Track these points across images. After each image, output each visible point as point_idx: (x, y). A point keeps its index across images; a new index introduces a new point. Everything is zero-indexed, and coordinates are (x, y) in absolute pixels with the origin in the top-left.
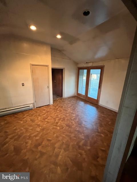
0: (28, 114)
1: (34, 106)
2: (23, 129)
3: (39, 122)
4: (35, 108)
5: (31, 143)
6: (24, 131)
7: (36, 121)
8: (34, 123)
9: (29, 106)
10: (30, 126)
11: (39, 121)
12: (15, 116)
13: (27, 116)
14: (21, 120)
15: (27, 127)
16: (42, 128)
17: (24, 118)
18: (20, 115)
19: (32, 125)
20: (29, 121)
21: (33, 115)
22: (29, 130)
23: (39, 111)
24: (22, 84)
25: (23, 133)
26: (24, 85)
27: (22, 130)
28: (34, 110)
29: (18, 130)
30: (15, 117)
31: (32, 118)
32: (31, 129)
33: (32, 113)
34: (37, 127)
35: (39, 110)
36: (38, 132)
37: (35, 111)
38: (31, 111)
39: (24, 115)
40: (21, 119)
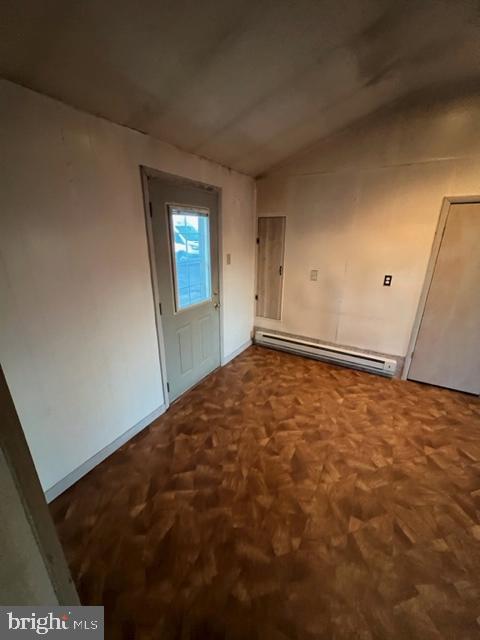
0: (369, 387)
1: (401, 369)
2: (334, 420)
3: (394, 436)
4: (404, 378)
5: (338, 483)
6: (335, 429)
7: (385, 426)
8: (373, 428)
9: (383, 362)
10: (357, 429)
11: (396, 434)
12: (333, 372)
13: (365, 390)
14: (341, 395)
15: (348, 424)
16: (395, 467)
17: (352, 392)
18: (344, 375)
19: (366, 430)
20: (362, 412)
21: (384, 399)
22: (350, 437)
23: (415, 398)
24: (386, 277)
25: (328, 433)
26: (389, 285)
27: (331, 423)
28: (393, 383)
29: (323, 417)
30: (331, 375)
31: (377, 407)
32: (357, 442)
33: (381, 391)
34: (380, 449)
35: (414, 393)
36: (373, 469)
37: (397, 390)
38: (382, 382)
39: (356, 385)
40: (342, 390)
